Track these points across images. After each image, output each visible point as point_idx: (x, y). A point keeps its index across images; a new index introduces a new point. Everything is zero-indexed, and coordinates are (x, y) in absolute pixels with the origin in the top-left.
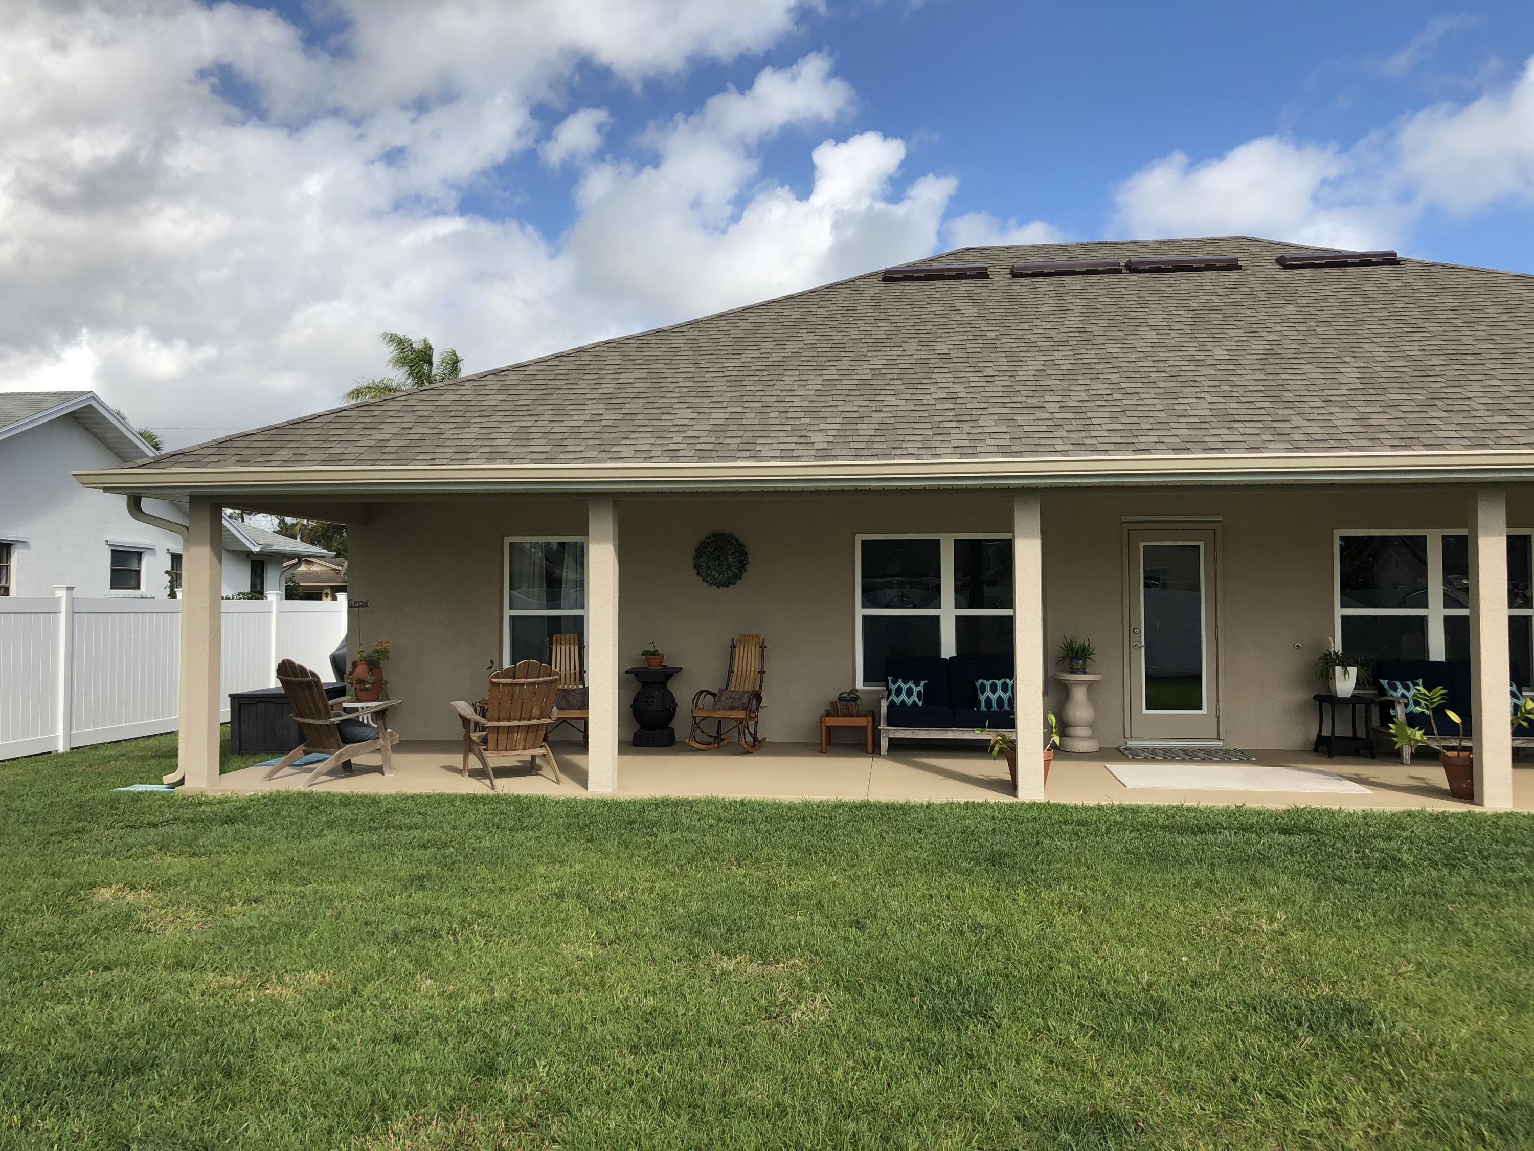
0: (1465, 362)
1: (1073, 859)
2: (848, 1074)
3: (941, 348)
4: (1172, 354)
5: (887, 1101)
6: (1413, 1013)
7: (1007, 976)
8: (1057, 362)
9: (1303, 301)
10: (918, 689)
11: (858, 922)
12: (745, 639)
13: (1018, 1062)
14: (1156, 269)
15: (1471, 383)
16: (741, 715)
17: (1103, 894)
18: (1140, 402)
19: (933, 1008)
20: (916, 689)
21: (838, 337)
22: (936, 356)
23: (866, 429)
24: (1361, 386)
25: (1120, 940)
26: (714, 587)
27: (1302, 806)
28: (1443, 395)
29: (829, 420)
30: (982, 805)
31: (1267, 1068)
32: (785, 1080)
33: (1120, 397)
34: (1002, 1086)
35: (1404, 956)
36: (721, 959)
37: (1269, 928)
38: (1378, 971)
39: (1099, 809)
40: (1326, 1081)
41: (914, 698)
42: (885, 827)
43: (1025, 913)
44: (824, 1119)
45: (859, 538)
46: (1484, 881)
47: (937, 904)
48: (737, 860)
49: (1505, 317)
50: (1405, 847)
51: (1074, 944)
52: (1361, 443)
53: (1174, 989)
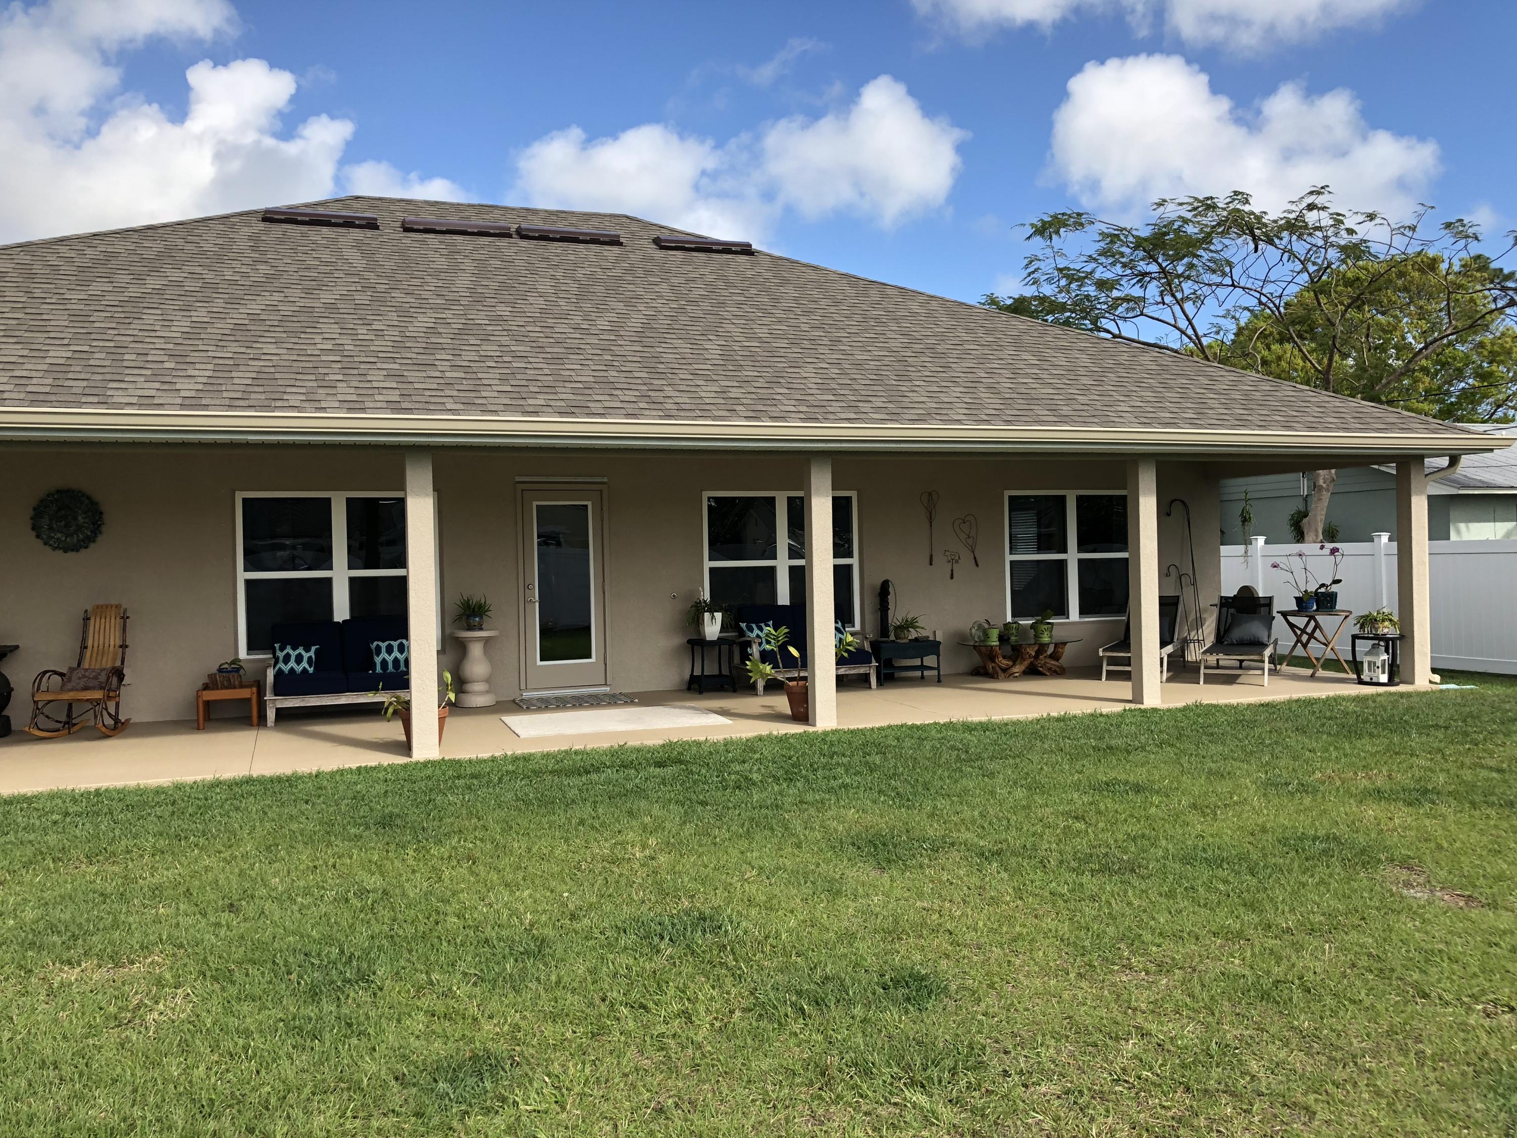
0: (803, 346)
1: (464, 812)
2: (211, 1069)
3: (327, 297)
4: (559, 321)
5: (254, 1089)
6: (753, 912)
7: (392, 937)
8: (449, 321)
9: (675, 281)
10: (308, 655)
11: (231, 905)
12: (101, 610)
13: (399, 1021)
14: (544, 237)
15: (807, 365)
16: (98, 695)
17: (492, 843)
18: (529, 366)
19: (312, 982)
20: (306, 655)
21: (209, 276)
22: (321, 305)
23: (242, 377)
24: (722, 363)
25: (507, 885)
26: (60, 553)
27: (675, 740)
28: (785, 375)
29: (198, 366)
30: (375, 768)
31: (632, 984)
32: (135, 1091)
33: (509, 359)
34: (382, 1049)
35: (750, 864)
36: (61, 970)
37: (642, 855)
38: (729, 880)
39: (493, 761)
40: (681, 985)
41: (305, 664)
42: (267, 802)
43: (414, 872)
44: (180, 1123)
45: (239, 496)
46: (813, 790)
47: (321, 874)
48: (87, 857)
49: (833, 310)
50: (755, 768)
51: (461, 895)
52: (720, 413)
53: (554, 924)
